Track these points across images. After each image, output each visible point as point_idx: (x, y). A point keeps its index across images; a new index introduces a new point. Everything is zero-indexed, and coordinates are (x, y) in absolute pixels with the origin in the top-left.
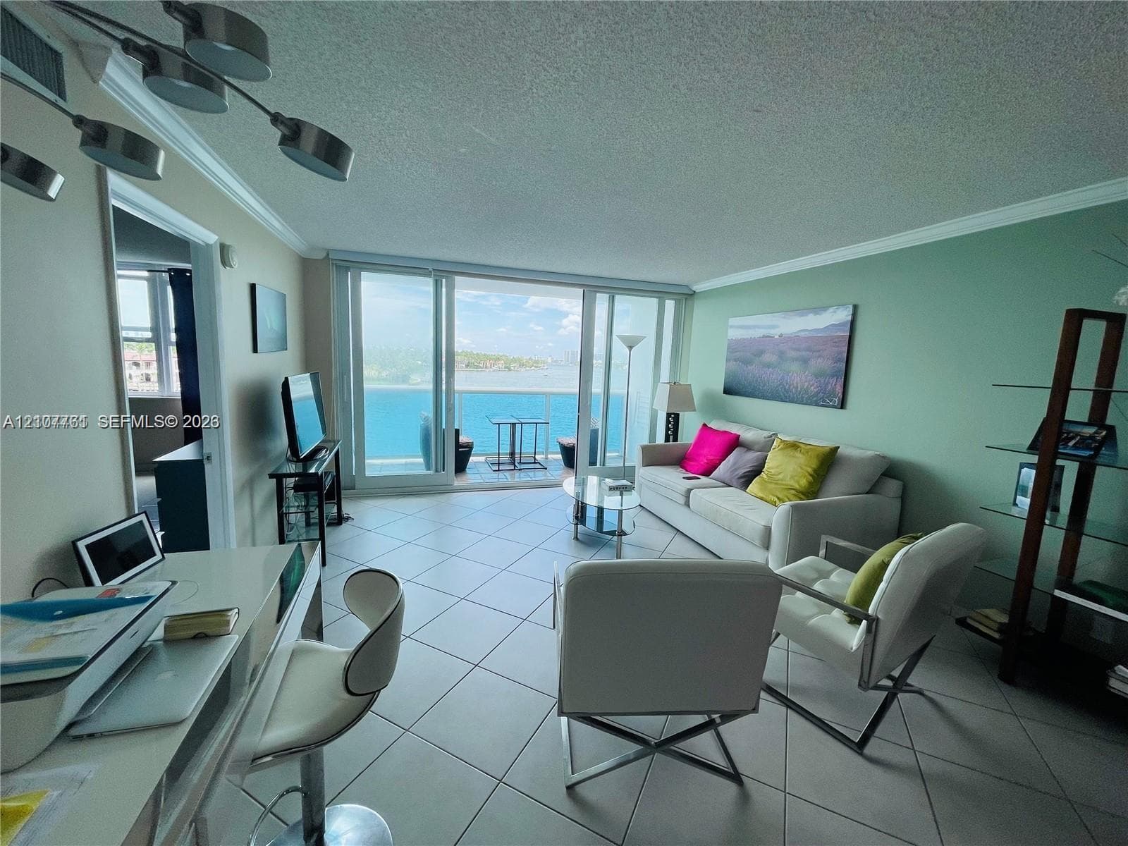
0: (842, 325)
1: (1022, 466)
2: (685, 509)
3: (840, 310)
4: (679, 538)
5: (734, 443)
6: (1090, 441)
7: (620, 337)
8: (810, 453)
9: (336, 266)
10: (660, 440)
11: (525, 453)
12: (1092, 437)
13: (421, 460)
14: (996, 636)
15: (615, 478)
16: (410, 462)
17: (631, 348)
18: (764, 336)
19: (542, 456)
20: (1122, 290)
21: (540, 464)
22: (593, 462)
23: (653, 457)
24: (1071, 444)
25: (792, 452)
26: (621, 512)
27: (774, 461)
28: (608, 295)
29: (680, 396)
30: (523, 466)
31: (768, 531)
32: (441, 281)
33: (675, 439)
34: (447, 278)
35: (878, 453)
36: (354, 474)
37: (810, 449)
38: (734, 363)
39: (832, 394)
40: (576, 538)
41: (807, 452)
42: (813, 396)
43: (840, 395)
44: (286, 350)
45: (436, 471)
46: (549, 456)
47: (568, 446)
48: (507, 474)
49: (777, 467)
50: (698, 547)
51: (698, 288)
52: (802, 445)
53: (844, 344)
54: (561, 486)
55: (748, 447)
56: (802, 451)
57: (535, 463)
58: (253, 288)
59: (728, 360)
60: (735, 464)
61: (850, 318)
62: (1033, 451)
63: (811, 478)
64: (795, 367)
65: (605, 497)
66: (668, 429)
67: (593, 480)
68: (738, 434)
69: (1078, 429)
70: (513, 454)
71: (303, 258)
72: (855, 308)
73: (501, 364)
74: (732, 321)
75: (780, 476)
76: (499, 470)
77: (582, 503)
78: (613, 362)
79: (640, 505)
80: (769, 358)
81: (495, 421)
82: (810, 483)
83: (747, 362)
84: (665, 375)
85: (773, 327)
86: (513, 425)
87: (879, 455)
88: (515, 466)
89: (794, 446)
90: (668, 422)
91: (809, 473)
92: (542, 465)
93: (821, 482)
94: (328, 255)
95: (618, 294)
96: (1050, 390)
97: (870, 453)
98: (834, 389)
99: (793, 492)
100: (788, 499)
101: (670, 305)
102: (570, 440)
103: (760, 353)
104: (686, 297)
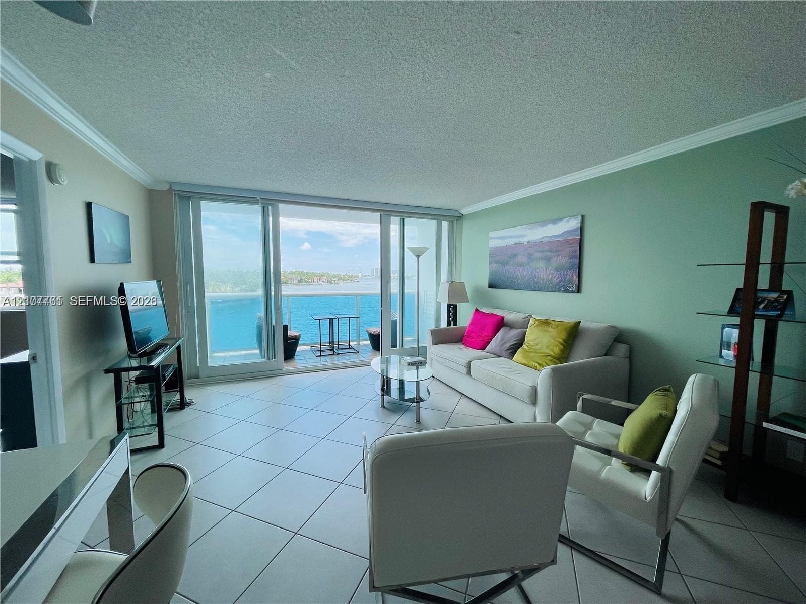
0: (575, 230)
1: (724, 326)
2: (468, 377)
3: (572, 219)
4: (464, 400)
5: (500, 323)
6: (776, 304)
7: (411, 249)
8: (559, 328)
9: (179, 196)
10: (444, 324)
11: (341, 341)
12: (776, 300)
13: (258, 351)
14: (719, 462)
15: (411, 356)
16: (250, 354)
17: (418, 257)
18: (516, 243)
19: (356, 343)
20: (790, 187)
21: (353, 349)
22: (394, 345)
23: (440, 337)
24: (761, 306)
25: (544, 328)
26: (418, 382)
27: (531, 336)
28: (399, 218)
29: (457, 291)
30: (340, 352)
31: (534, 390)
32: (268, 208)
33: (455, 324)
34: (272, 205)
35: (609, 324)
36: (198, 365)
37: (559, 324)
38: (495, 264)
39: (571, 283)
40: (383, 407)
41: (557, 327)
42: (556, 285)
43: (577, 283)
44: (131, 263)
45: (269, 359)
46: (361, 343)
47: (375, 334)
48: (328, 358)
49: (535, 340)
50: (479, 406)
51: (465, 211)
52: (552, 322)
53: (577, 245)
54: (369, 365)
55: (511, 326)
56: (553, 326)
57: (349, 348)
58: (89, 206)
59: (490, 263)
60: (502, 340)
61: (579, 225)
62: (731, 314)
63: (562, 347)
64: (541, 264)
65: (405, 371)
66: (449, 317)
67: (394, 359)
68: (503, 316)
69: (765, 295)
70: (332, 343)
71: (149, 189)
72: (583, 217)
73: (325, 279)
74: (492, 234)
75: (538, 347)
76: (321, 356)
77: (387, 378)
78: (405, 275)
79: (432, 376)
80: (521, 259)
81: (316, 317)
82: (562, 351)
83: (504, 264)
84: (444, 277)
85: (523, 236)
86: (332, 320)
87: (610, 326)
88: (334, 351)
89: (546, 323)
90: (449, 311)
91: (559, 342)
92: (355, 350)
93: (570, 348)
94: (171, 187)
95: (407, 217)
96: (744, 265)
97: (603, 325)
98: (572, 279)
99: (549, 358)
100: (546, 364)
101: (445, 225)
102: (375, 329)
103: (515, 256)
104: (456, 219)
